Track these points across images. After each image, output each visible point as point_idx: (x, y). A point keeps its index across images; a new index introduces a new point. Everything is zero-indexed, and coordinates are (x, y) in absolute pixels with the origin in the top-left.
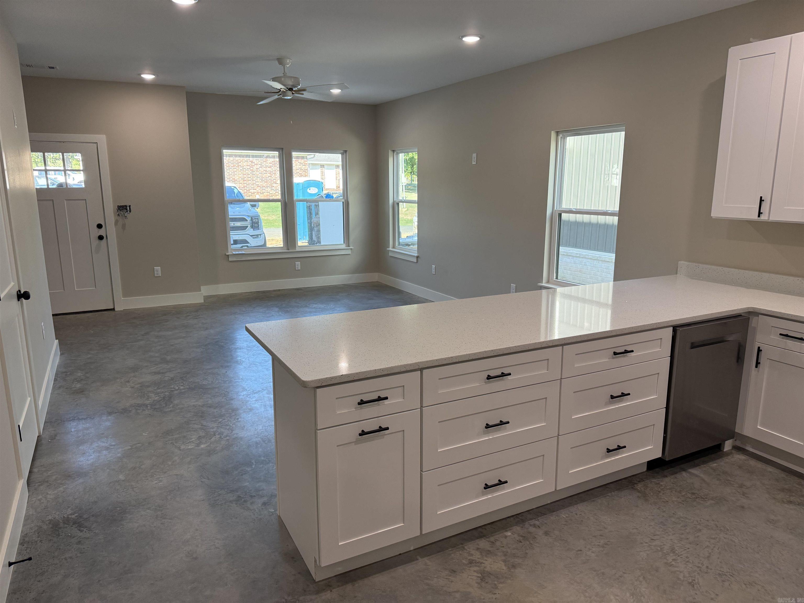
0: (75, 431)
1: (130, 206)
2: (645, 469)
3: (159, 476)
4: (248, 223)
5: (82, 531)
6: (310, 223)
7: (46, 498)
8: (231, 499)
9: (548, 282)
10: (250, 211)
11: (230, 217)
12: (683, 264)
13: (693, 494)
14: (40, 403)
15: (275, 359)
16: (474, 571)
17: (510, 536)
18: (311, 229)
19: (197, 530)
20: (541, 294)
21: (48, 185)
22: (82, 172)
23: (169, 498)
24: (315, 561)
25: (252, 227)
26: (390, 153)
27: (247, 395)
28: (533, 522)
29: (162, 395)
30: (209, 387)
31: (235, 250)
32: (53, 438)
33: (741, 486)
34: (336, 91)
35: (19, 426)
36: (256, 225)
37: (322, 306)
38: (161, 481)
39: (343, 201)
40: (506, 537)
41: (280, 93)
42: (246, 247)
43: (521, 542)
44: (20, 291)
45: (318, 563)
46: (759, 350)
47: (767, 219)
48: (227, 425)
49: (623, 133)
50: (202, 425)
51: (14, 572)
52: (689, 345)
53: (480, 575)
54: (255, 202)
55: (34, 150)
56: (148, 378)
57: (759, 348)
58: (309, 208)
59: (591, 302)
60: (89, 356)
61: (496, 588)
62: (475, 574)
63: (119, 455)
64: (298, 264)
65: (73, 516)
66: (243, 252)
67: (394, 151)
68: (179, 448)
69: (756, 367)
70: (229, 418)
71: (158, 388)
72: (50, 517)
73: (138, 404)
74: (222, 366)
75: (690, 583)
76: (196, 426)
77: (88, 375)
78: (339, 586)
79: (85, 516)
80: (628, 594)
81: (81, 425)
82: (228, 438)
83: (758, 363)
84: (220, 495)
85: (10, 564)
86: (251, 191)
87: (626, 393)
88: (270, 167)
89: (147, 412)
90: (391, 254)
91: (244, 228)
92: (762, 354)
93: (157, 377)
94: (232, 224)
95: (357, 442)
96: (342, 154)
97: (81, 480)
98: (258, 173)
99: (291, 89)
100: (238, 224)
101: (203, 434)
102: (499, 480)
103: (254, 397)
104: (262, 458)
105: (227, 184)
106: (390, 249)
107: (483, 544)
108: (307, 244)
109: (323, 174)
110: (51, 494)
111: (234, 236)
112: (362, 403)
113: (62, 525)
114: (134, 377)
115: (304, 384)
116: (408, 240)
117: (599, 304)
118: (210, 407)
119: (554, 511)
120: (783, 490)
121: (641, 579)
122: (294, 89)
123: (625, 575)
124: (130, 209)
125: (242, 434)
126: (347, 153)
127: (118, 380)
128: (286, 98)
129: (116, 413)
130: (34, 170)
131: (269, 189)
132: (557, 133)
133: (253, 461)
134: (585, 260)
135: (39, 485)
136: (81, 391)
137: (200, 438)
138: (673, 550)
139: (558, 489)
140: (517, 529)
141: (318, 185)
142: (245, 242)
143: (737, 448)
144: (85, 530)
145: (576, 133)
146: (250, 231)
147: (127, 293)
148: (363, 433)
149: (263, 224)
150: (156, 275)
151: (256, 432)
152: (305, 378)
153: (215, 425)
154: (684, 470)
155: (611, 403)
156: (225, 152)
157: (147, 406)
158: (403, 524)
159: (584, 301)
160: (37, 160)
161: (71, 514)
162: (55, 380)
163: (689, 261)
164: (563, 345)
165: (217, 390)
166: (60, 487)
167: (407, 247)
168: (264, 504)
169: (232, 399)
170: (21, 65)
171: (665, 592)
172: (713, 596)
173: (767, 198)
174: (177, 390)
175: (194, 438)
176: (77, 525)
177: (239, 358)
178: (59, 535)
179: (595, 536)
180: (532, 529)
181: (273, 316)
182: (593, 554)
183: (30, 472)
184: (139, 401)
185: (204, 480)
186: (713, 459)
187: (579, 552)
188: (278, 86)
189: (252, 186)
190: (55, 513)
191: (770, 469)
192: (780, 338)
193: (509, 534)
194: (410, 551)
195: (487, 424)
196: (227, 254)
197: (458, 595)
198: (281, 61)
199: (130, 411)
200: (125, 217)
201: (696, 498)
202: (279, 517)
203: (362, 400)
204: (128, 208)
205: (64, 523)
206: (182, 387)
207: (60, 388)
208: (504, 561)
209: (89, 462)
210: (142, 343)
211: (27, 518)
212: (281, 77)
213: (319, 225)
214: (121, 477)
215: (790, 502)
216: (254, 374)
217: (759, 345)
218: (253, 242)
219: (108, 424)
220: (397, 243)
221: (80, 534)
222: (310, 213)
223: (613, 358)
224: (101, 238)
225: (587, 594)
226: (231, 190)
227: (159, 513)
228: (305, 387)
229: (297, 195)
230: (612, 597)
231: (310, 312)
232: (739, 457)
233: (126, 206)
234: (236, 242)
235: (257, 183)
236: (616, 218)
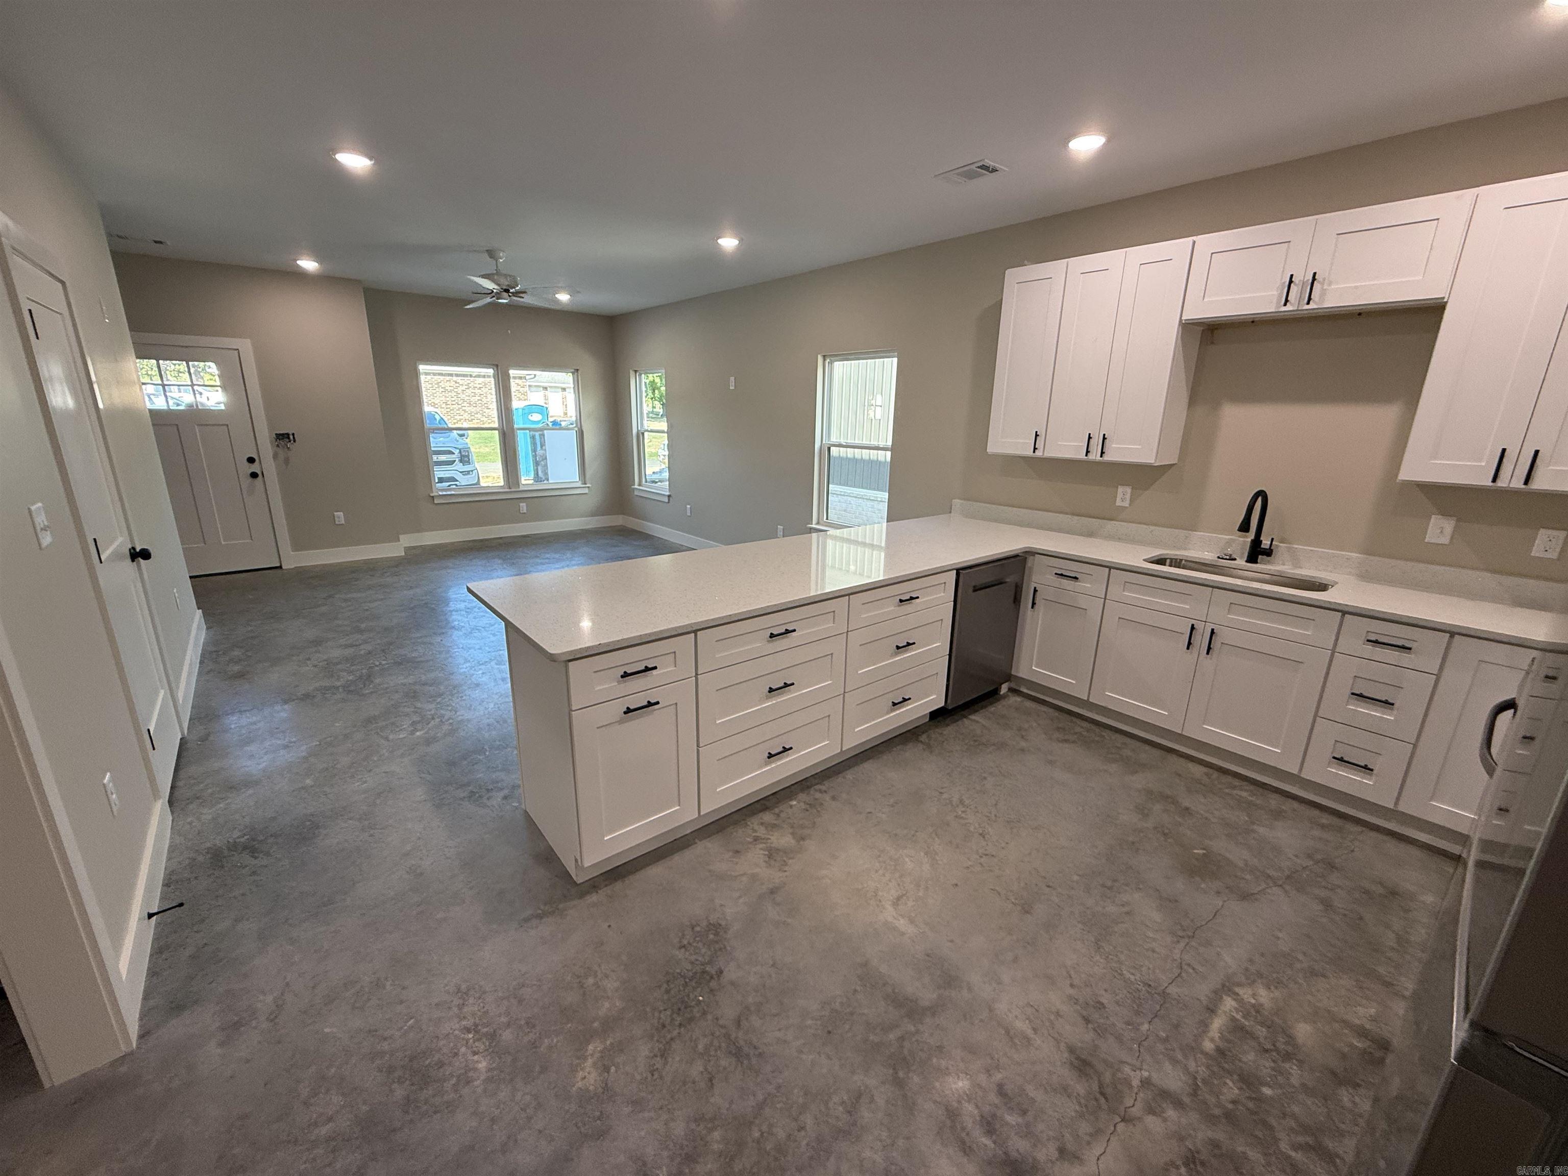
0: (235, 728)
1: (293, 434)
2: (928, 720)
3: (360, 777)
4: (456, 456)
5: (256, 858)
6: (535, 456)
7: (199, 819)
8: (462, 795)
9: (818, 523)
10: (457, 441)
11: (433, 449)
12: (957, 502)
13: (975, 741)
14: (180, 695)
15: (509, 625)
16: (761, 849)
17: (795, 805)
18: (537, 464)
19: (419, 838)
20: (811, 538)
21: (168, 406)
22: (219, 389)
23: (378, 802)
24: (576, 860)
25: (461, 461)
26: (632, 374)
27: (471, 667)
28: (817, 787)
29: (358, 674)
30: (419, 659)
31: (442, 490)
32: (204, 739)
33: (1020, 729)
34: (564, 297)
35: (149, 730)
36: (466, 459)
37: (557, 556)
38: (365, 782)
39: (576, 429)
40: (791, 806)
41: (493, 294)
42: (454, 486)
43: (807, 810)
44: (134, 548)
45: (580, 863)
46: (1035, 591)
47: (1041, 454)
48: (448, 706)
49: (895, 360)
50: (415, 708)
51: (158, 925)
52: (971, 589)
53: (767, 853)
54: (463, 431)
55: (140, 356)
56: (336, 653)
57: (1035, 588)
58: (533, 437)
59: (864, 544)
60: (250, 628)
61: (786, 865)
62: (762, 852)
63: (304, 754)
64: (523, 506)
65: (242, 840)
66: (453, 493)
67: (636, 371)
68: (387, 739)
69: (1032, 607)
70: (450, 697)
71: (352, 665)
72: (208, 845)
73: (325, 687)
74: (434, 633)
75: (981, 834)
76: (407, 710)
77: (249, 654)
78: (606, 886)
79: (261, 838)
80: (922, 854)
81: (245, 720)
82: (451, 721)
83: (1034, 604)
84: (446, 792)
85: (150, 916)
86: (456, 417)
87: (911, 642)
88: (480, 388)
89: (338, 696)
90: (636, 493)
91: (452, 463)
92: (1038, 594)
93: (349, 652)
94: (435, 458)
95: (621, 722)
96: (573, 373)
97: (250, 791)
98: (464, 396)
99: (507, 291)
100: (443, 458)
101: (418, 719)
102: (784, 747)
103: (480, 669)
104: (498, 743)
105: (427, 409)
106: (636, 487)
107: (767, 817)
108: (531, 482)
109: (546, 397)
110: (207, 814)
111: (439, 472)
112: (625, 675)
113: (226, 853)
114: (316, 652)
115: (552, 658)
116: (655, 477)
117: (872, 546)
118: (424, 685)
119: (839, 773)
120: (1058, 729)
121: (934, 835)
122: (511, 291)
123: (917, 834)
124: (294, 438)
125: (468, 715)
126: (579, 372)
127: (294, 658)
128: (500, 301)
129: (294, 700)
130: (143, 384)
131: (479, 416)
132: (824, 357)
133: (486, 747)
134: (849, 499)
135: (188, 804)
136: (241, 675)
137: (414, 724)
138: (961, 801)
139: (844, 749)
140: (802, 796)
141: (542, 409)
142: (453, 479)
143: (1011, 690)
144: (261, 855)
145: (845, 357)
146: (459, 466)
147: (298, 545)
148: (628, 711)
149: (474, 458)
150: (337, 523)
151: (486, 712)
152: (552, 650)
153: (432, 706)
154: (965, 717)
155: (896, 654)
156: (422, 368)
157: (337, 688)
158: (678, 807)
159: (856, 543)
160: (150, 373)
161: (238, 838)
162: (201, 662)
163: (964, 499)
164: (849, 595)
165: (431, 662)
166: (220, 803)
167: (653, 485)
168: (505, 798)
169: (453, 674)
170: (109, 235)
171: (957, 847)
172: (1003, 845)
173: (1042, 433)
174: (377, 666)
175: (406, 724)
176: (248, 851)
177: (456, 623)
178: (222, 867)
179: (884, 796)
180: (818, 795)
181: (495, 569)
182: (884, 816)
183: (173, 787)
184: (326, 683)
185: (423, 775)
186: (991, 704)
187: (869, 815)
188: (489, 285)
189: (458, 412)
190: (214, 839)
191: (1044, 708)
192: (1054, 578)
193: (794, 803)
194: (686, 835)
195: (770, 688)
196: (432, 495)
197: (744, 879)
198: (491, 254)
199: (314, 697)
200: (288, 448)
201: (979, 745)
202: (526, 812)
203: (625, 672)
204: (291, 437)
205: (229, 849)
206: (384, 662)
207: (209, 672)
208: (792, 834)
209: (261, 767)
210: (324, 609)
211: (172, 849)
212: (493, 274)
213: (546, 459)
214: (308, 782)
215: (1066, 741)
216: (478, 641)
217: (1035, 585)
218: (463, 481)
219: (284, 715)
220: (644, 480)
221: (254, 862)
222: (534, 444)
223: (899, 606)
224: (254, 475)
225: (881, 859)
226: (432, 417)
227: (366, 823)
228: (555, 661)
229: (518, 423)
230: (907, 859)
231: (542, 564)
232: (1015, 699)
233: (288, 434)
234: (441, 480)
235: (464, 408)
236: (889, 454)
